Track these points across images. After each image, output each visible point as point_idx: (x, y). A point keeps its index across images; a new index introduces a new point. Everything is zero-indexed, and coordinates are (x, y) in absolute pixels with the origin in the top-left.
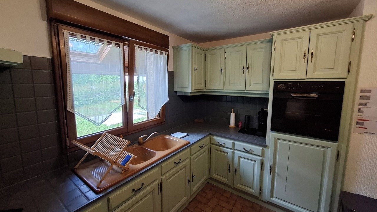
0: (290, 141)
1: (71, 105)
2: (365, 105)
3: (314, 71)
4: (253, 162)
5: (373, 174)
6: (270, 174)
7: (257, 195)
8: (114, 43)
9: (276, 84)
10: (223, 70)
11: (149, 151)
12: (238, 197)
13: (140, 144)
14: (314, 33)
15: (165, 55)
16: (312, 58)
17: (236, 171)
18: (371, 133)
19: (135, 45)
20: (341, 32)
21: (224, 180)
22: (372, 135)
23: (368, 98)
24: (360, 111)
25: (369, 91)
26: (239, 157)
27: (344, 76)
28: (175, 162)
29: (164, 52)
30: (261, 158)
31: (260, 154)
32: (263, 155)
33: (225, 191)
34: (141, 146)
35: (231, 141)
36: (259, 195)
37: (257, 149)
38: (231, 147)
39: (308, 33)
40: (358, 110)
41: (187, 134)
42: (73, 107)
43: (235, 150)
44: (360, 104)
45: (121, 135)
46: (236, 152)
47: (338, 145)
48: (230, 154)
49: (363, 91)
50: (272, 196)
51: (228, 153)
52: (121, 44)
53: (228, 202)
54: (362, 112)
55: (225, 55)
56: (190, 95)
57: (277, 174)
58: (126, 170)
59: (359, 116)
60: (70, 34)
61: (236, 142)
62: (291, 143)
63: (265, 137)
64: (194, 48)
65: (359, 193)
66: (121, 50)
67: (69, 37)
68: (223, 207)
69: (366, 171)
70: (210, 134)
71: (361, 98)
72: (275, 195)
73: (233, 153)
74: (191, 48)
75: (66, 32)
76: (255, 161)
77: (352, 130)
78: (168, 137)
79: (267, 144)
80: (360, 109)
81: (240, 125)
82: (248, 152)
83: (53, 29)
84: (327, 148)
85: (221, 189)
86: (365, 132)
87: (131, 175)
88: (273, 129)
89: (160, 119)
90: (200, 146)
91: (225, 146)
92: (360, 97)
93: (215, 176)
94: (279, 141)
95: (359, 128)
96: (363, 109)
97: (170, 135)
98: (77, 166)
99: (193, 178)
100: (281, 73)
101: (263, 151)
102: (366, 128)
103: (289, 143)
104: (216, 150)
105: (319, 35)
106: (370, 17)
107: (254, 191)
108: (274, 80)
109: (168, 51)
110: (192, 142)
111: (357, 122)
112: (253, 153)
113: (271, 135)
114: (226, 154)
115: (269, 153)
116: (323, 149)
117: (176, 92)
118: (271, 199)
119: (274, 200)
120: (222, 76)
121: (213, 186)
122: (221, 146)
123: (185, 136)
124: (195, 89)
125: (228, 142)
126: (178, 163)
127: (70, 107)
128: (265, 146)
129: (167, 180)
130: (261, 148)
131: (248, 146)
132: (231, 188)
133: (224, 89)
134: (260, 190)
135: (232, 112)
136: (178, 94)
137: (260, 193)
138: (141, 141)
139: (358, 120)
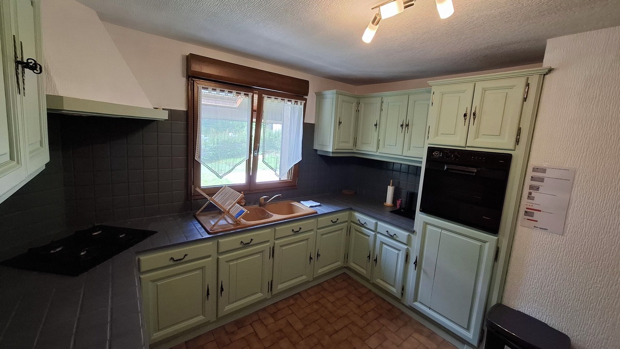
0: (442, 229)
1: (198, 155)
2: (538, 189)
3: (477, 136)
4: (397, 252)
5: (542, 287)
6: (415, 269)
7: (399, 296)
8: (243, 93)
9: (431, 150)
10: (378, 126)
11: (268, 213)
12: (377, 296)
13: (260, 205)
14: (480, 86)
15: (301, 104)
16: (474, 119)
17: (376, 260)
18: (543, 229)
19: (263, 95)
20: (511, 87)
21: (362, 271)
22: (543, 231)
23: (542, 180)
24: (530, 197)
25: (544, 171)
26: (382, 243)
27: (512, 147)
28: (293, 230)
29: (299, 102)
30: (406, 247)
31: (405, 242)
32: (408, 243)
33: (363, 286)
34: (262, 208)
35: (374, 221)
36: (401, 296)
37: (402, 234)
38: (373, 229)
39: (472, 85)
40: (527, 195)
41: (319, 204)
42: (199, 157)
43: (378, 233)
44: (531, 187)
45: (242, 192)
46: (378, 235)
47: (498, 239)
48: (371, 239)
49: (535, 170)
50: (416, 300)
51: (369, 236)
52: (250, 94)
53: (360, 298)
54: (533, 199)
55: (381, 105)
56: (331, 155)
57: (424, 270)
58: (237, 223)
59: (529, 204)
60: (203, 88)
61: (380, 223)
62: (444, 232)
63: (414, 219)
64: (339, 95)
65: (521, 310)
66: (249, 100)
67: (202, 91)
68: (351, 301)
69: (533, 281)
70: (351, 209)
71: (533, 179)
72: (419, 300)
73: (375, 236)
74: (335, 96)
75: (200, 86)
76: (400, 250)
77: (519, 223)
78: (295, 204)
79: (415, 229)
80: (530, 193)
81: (398, 202)
82: (391, 237)
83: (190, 84)
84: (485, 242)
85: (357, 282)
86: (535, 227)
87: (241, 228)
88: (424, 210)
89: (290, 182)
90: (332, 221)
91: (367, 226)
92: (532, 177)
93: (353, 265)
94: (429, 227)
95: (528, 219)
96: (534, 194)
97: (299, 202)
98: (198, 212)
99: (318, 257)
100: (437, 136)
101: (409, 238)
102: (537, 221)
103: (440, 230)
104: (356, 230)
105: (484, 90)
106: (550, 70)
107: (395, 290)
108: (429, 144)
109: (306, 100)
110: (319, 213)
111: (526, 212)
112: (397, 239)
113: (420, 217)
114: (367, 238)
115: (416, 240)
116: (479, 244)
117: (316, 150)
118: (414, 303)
119: (418, 305)
120: (376, 134)
121: (350, 278)
122: (362, 225)
123: (316, 206)
124: (338, 148)
125: (370, 221)
126: (296, 232)
127: (198, 157)
128: (413, 232)
129: (281, 246)
130: (406, 234)
131: (393, 230)
132: (370, 283)
133: (377, 152)
134: (403, 289)
135: (390, 185)
136: (319, 153)
137: (402, 294)
138: (263, 201)
139: (527, 208)
